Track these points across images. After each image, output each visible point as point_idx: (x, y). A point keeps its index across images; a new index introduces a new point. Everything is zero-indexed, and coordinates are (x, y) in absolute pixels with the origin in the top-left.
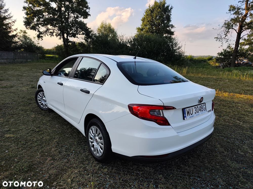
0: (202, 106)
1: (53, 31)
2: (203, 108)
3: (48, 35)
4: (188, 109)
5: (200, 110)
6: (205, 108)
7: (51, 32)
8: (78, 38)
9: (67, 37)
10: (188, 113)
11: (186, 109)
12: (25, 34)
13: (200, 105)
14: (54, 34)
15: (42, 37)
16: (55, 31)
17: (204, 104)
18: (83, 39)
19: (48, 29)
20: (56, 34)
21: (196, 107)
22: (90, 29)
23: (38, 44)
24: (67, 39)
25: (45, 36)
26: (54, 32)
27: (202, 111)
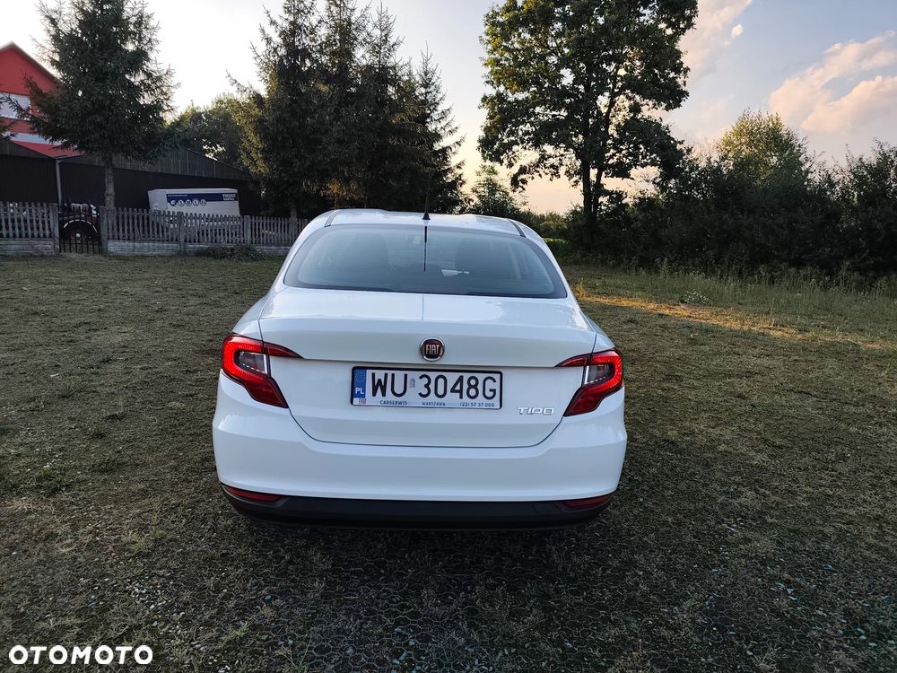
0: (473, 378)
1: (560, 160)
2: (480, 387)
3: (540, 175)
4: (380, 375)
5: (460, 392)
6: (492, 391)
7: (552, 166)
8: (633, 179)
9: (599, 176)
10: (380, 385)
11: (369, 372)
12: (493, 177)
14: (562, 170)
15: (524, 182)
16: (566, 161)
18: (648, 181)
19: (543, 158)
20: (567, 172)
21: (432, 374)
22: (681, 143)
23: (525, 204)
24: (599, 185)
25: (533, 178)
26: (561, 164)
27: (472, 397)
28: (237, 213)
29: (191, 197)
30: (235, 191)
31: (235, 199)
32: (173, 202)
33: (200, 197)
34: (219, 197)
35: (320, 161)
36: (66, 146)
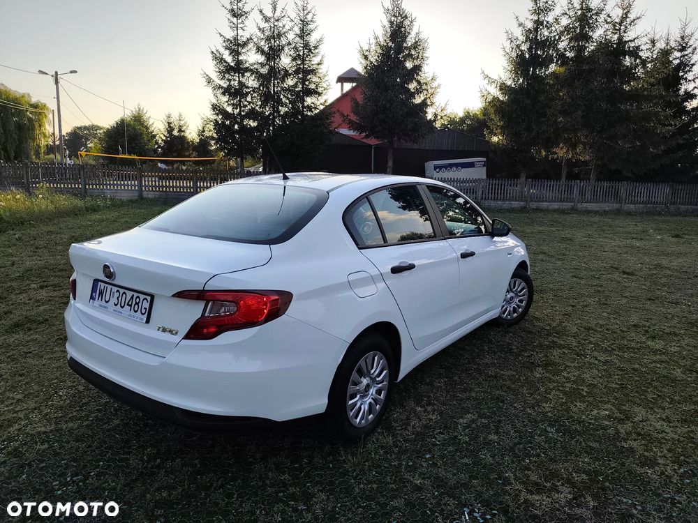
0: (138, 297)
2: (140, 304)
4: (103, 285)
5: (131, 306)
6: (145, 309)
10: (101, 293)
11: (100, 283)
13: (133, 293)
17: (149, 298)
21: (122, 291)
27: (136, 312)
28: (485, 177)
29: (451, 166)
30: (485, 159)
31: (484, 166)
32: (437, 170)
33: (457, 165)
34: (471, 165)
35: (544, 131)
36: (367, 137)
